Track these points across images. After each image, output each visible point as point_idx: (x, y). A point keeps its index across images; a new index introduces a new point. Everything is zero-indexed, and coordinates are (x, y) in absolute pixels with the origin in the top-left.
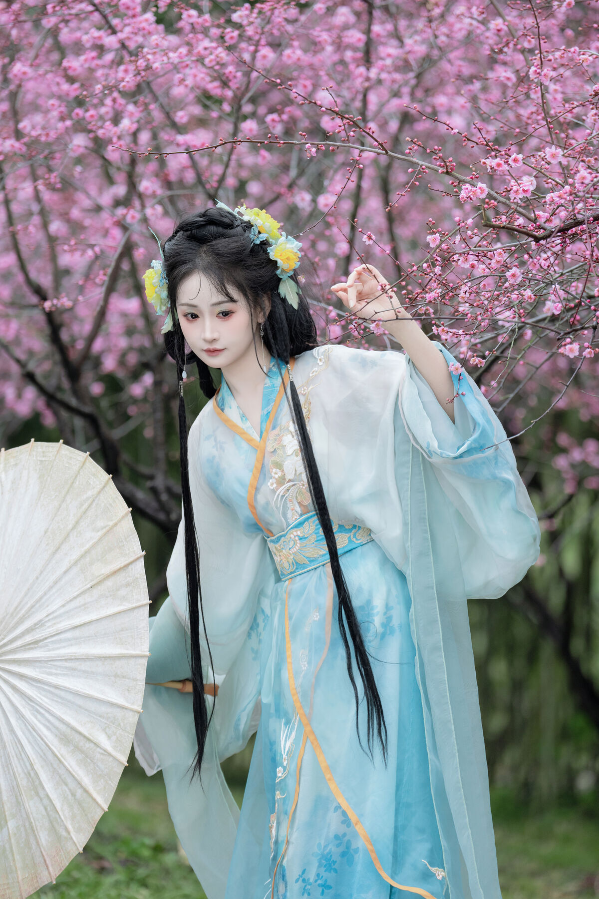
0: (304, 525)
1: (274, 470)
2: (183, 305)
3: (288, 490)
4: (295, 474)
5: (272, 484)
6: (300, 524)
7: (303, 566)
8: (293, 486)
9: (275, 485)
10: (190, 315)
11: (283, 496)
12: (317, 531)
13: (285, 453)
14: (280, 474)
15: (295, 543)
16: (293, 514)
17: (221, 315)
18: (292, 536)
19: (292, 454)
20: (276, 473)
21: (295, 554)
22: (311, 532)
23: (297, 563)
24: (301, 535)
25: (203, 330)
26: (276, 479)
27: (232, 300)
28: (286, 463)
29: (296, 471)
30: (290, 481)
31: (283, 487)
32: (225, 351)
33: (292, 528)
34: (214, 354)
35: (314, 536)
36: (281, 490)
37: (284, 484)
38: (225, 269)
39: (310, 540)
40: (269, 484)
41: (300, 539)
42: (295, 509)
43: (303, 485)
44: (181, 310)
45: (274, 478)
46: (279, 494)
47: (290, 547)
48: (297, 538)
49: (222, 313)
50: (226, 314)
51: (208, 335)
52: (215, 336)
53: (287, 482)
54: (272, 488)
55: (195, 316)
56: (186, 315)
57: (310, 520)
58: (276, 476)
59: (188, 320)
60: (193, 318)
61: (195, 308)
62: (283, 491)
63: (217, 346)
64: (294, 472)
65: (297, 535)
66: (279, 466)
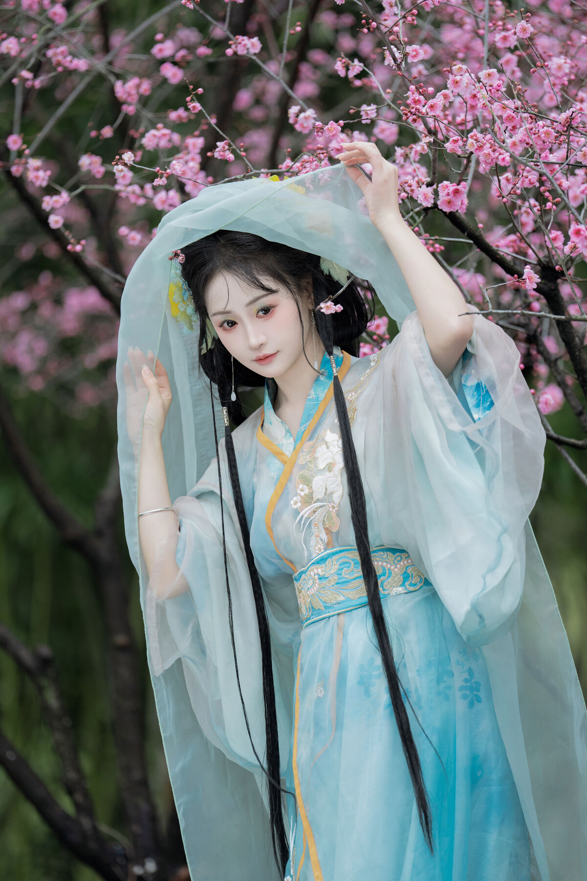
0: (327, 562)
1: (301, 486)
2: (215, 314)
3: (314, 512)
4: (325, 493)
5: (296, 503)
6: (322, 560)
7: (319, 612)
8: (321, 507)
9: (299, 504)
10: (226, 323)
11: (308, 518)
12: (339, 572)
13: (316, 466)
14: (307, 491)
15: (314, 583)
16: (317, 542)
17: (261, 313)
18: (312, 573)
19: (324, 469)
20: (302, 490)
21: (312, 595)
22: (332, 572)
23: (312, 607)
24: (321, 574)
25: (247, 337)
26: (302, 497)
27: (270, 291)
28: (316, 478)
29: (326, 489)
30: (318, 501)
31: (309, 507)
32: (279, 354)
33: (313, 564)
34: (266, 361)
35: (336, 577)
36: (306, 511)
37: (310, 503)
38: (251, 259)
39: (330, 581)
40: (292, 502)
41: (320, 579)
42: (321, 536)
43: (334, 508)
44: (215, 321)
45: (300, 495)
46: (303, 516)
47: (309, 586)
48: (316, 577)
49: (262, 310)
50: (267, 310)
51: (254, 341)
52: (262, 339)
53: (315, 502)
54: (295, 507)
55: (232, 324)
56: (221, 326)
57: (334, 558)
58: (302, 494)
59: (225, 329)
60: (231, 327)
61: (229, 314)
62: (310, 511)
63: (267, 351)
64: (324, 491)
65: (317, 574)
66: (307, 481)
